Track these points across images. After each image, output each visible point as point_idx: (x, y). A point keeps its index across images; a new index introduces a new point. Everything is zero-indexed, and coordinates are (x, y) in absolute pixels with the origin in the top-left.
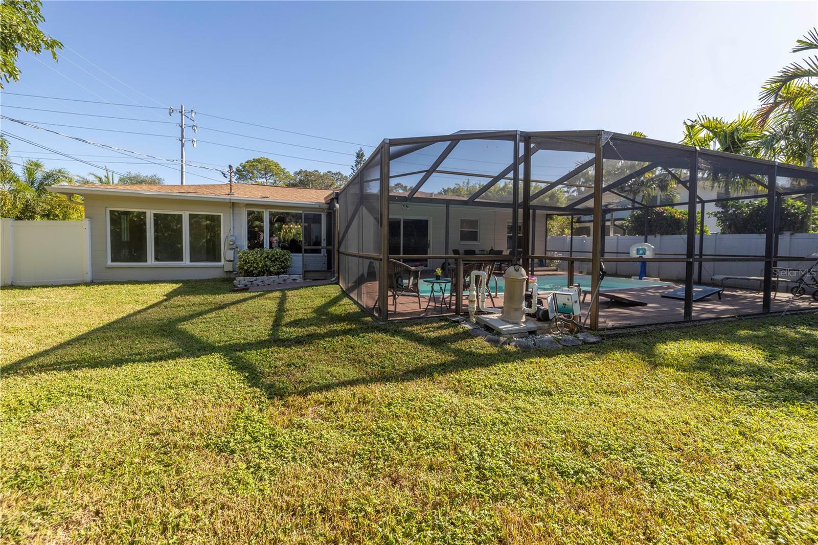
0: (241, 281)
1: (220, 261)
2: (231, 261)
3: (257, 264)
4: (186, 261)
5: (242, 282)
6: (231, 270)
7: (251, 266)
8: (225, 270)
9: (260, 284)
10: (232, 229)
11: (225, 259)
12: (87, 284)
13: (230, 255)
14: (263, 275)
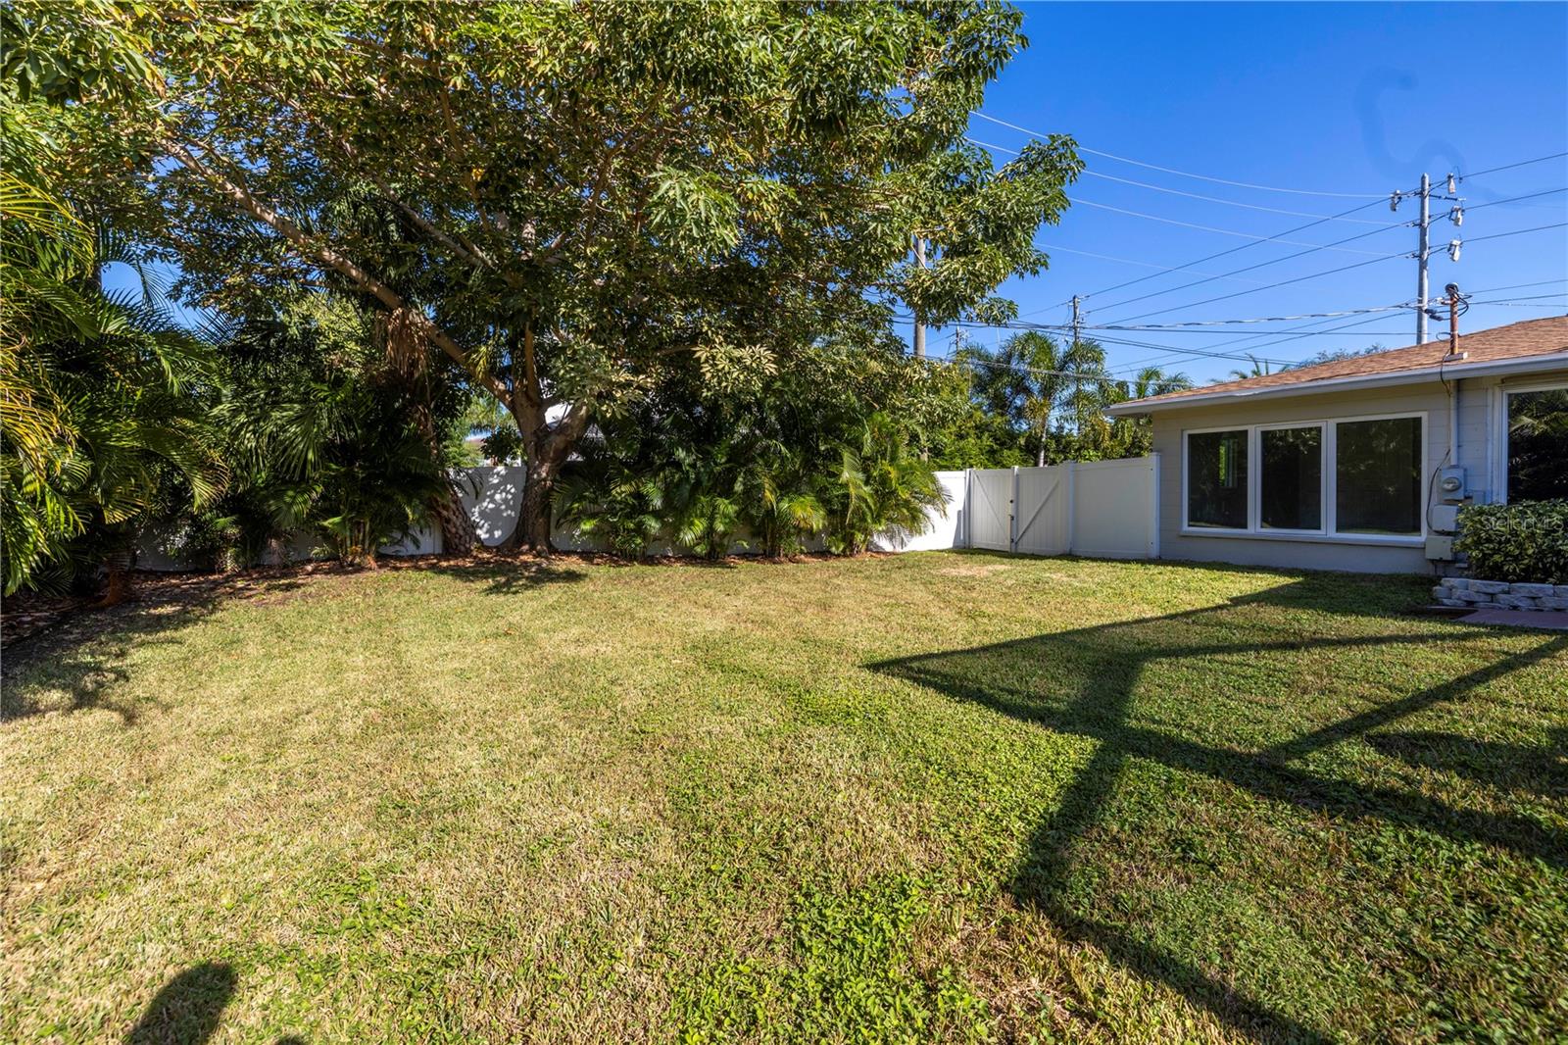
0: (1457, 588)
1: (1417, 529)
2: (1449, 534)
3: (1520, 546)
4: (1328, 530)
5: (1458, 593)
6: (1448, 556)
7: (1496, 551)
8: (1429, 555)
9: (1524, 604)
10: (1453, 450)
11: (1430, 526)
12: (1144, 561)
13: (1446, 517)
14: (1543, 581)
